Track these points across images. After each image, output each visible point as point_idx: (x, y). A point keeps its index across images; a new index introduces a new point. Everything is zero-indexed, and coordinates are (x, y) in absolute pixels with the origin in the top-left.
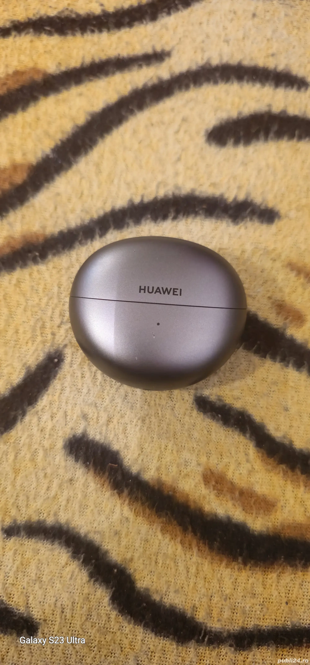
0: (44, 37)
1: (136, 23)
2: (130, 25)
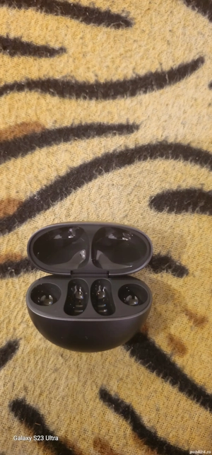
0: (48, 96)
1: (119, 96)
2: (114, 97)
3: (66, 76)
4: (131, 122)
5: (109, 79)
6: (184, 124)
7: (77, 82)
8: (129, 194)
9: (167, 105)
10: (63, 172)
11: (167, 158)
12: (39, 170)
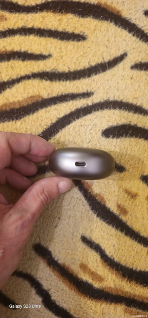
0: (44, 81)
1: (81, 78)
2: (79, 78)
3: (53, 70)
4: (89, 91)
5: (76, 69)
6: (118, 90)
7: (58, 72)
8: (91, 130)
9: (108, 80)
10: (54, 121)
11: (110, 109)
12: (42, 121)
